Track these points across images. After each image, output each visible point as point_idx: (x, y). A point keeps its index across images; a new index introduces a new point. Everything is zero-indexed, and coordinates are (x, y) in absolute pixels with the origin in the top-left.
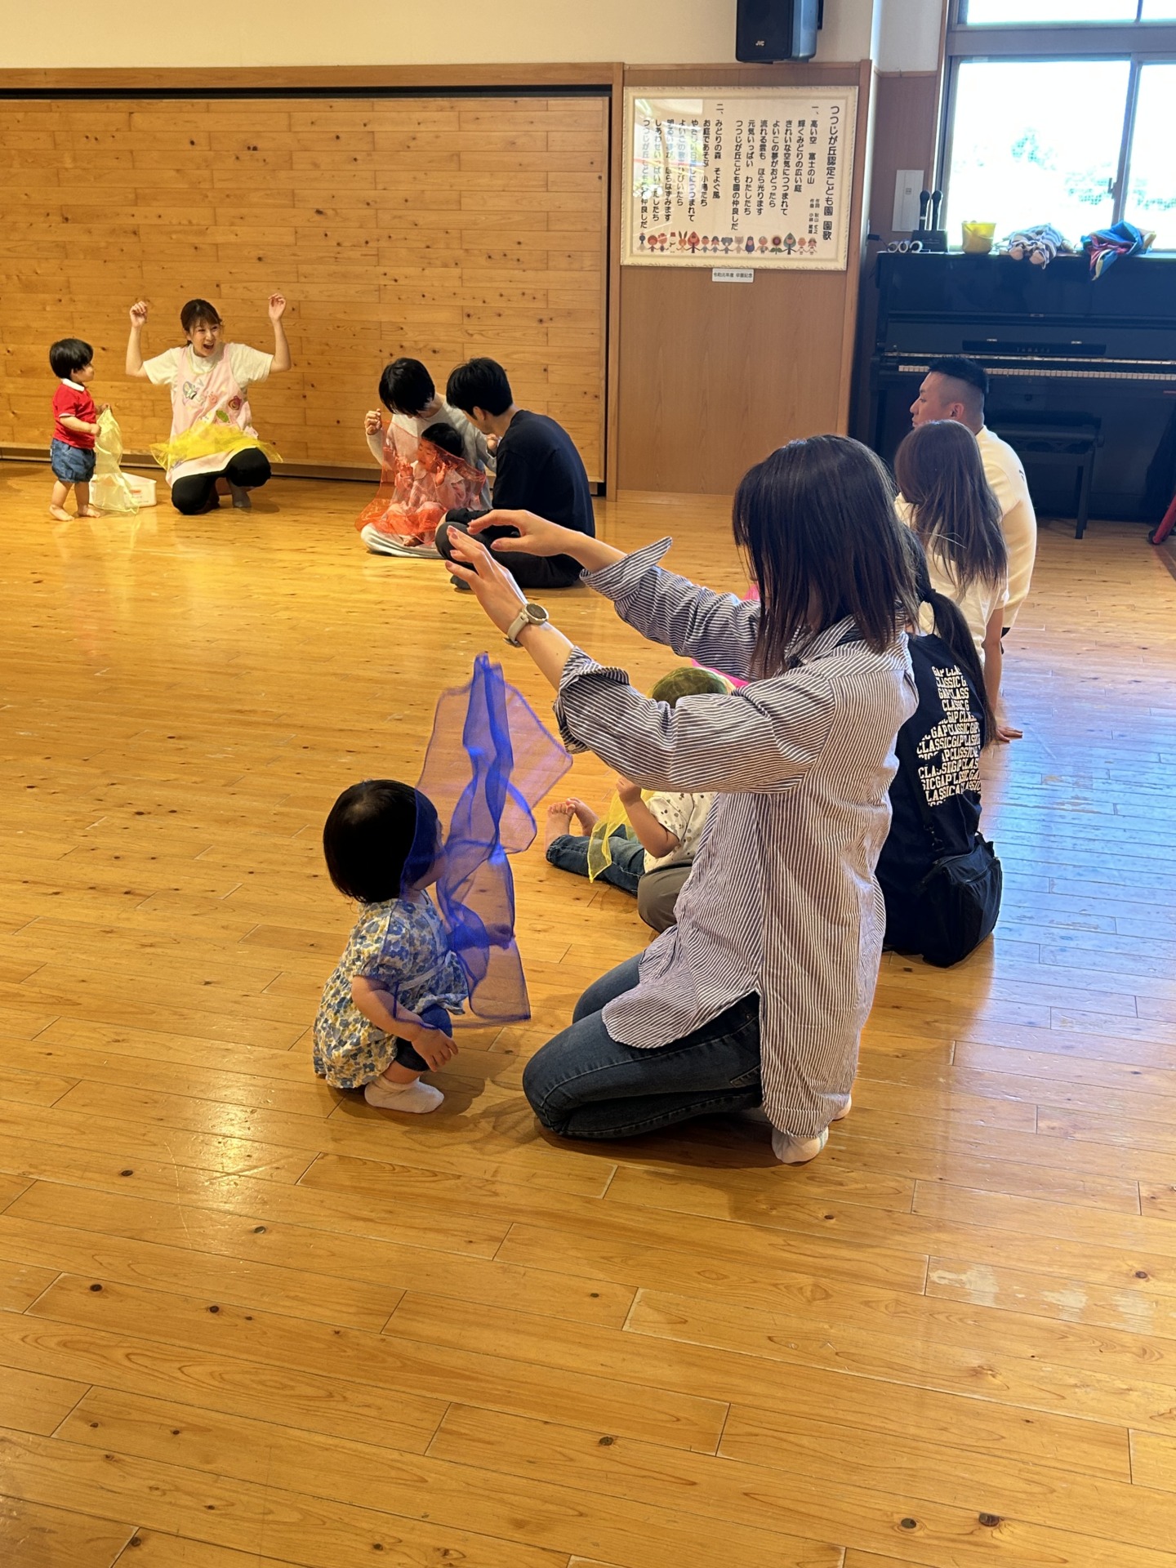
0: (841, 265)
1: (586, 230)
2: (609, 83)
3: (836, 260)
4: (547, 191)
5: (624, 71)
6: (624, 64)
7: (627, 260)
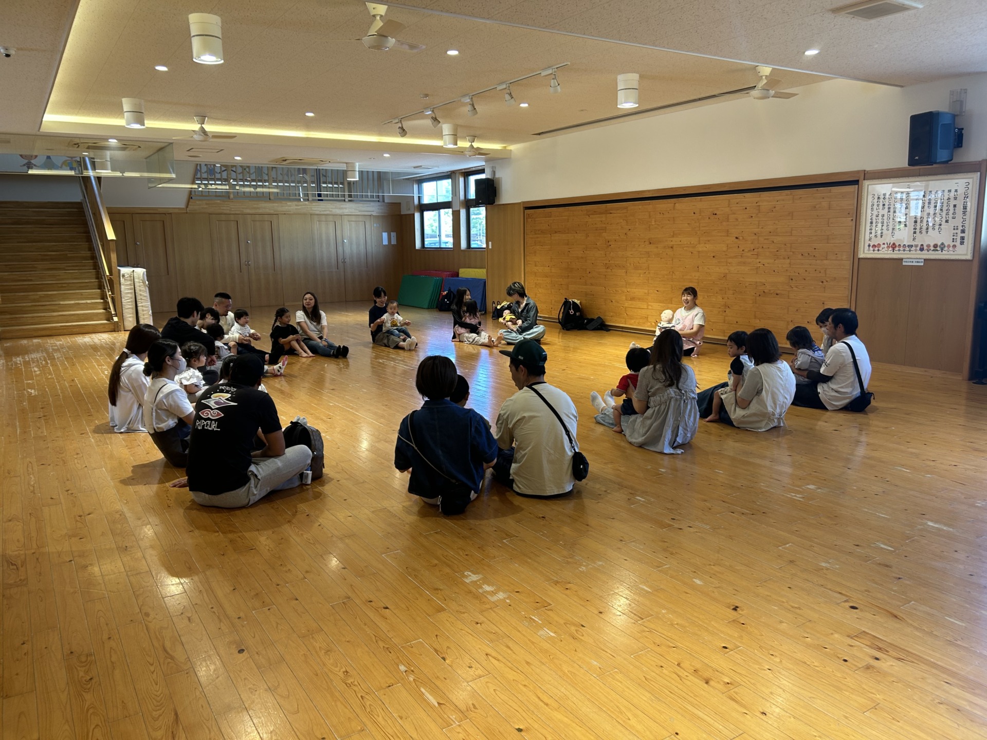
0: (969, 257)
1: (844, 243)
2: (858, 179)
3: (966, 255)
4: (828, 226)
5: (865, 174)
6: (865, 170)
7: (861, 255)
